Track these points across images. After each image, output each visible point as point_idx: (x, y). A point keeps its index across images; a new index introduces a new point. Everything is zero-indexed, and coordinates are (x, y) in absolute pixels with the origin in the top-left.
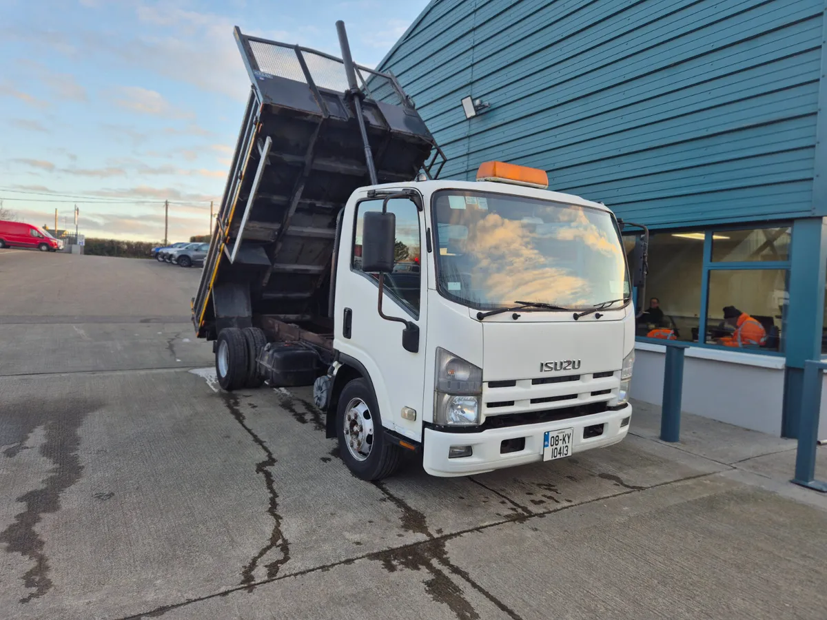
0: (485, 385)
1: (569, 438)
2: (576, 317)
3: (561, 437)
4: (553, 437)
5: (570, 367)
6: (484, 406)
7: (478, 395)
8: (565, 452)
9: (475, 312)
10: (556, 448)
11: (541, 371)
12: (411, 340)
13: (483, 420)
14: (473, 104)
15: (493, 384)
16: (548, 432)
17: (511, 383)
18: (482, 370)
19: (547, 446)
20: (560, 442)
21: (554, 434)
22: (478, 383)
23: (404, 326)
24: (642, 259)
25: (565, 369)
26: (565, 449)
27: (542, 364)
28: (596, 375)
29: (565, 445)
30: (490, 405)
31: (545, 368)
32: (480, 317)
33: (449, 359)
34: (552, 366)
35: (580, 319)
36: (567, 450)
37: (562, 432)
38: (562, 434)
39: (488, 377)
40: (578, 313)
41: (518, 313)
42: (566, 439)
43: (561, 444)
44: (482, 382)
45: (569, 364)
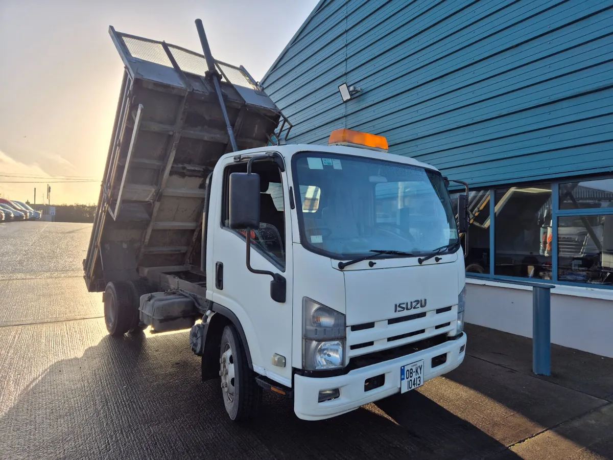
0: (348, 329)
1: (421, 369)
2: (420, 261)
3: (414, 370)
4: (408, 370)
5: (419, 305)
6: (348, 348)
7: (343, 339)
8: (418, 382)
9: (336, 262)
10: (411, 380)
11: (396, 311)
12: (279, 291)
13: (347, 362)
14: (348, 90)
15: (355, 328)
16: (404, 366)
17: (371, 325)
18: (344, 316)
19: (404, 379)
20: (414, 374)
21: (409, 367)
22: (343, 328)
23: (271, 278)
24: (465, 210)
25: (415, 308)
26: (418, 380)
27: (396, 305)
28: (439, 311)
29: (417, 376)
30: (353, 347)
31: (398, 309)
32: (341, 267)
33: (316, 306)
34: (404, 306)
35: (424, 263)
36: (420, 381)
37: (415, 365)
38: (415, 367)
39: (350, 321)
40: (422, 258)
41: (373, 261)
42: (419, 370)
43: (414, 376)
44: (346, 326)
45: (417, 304)
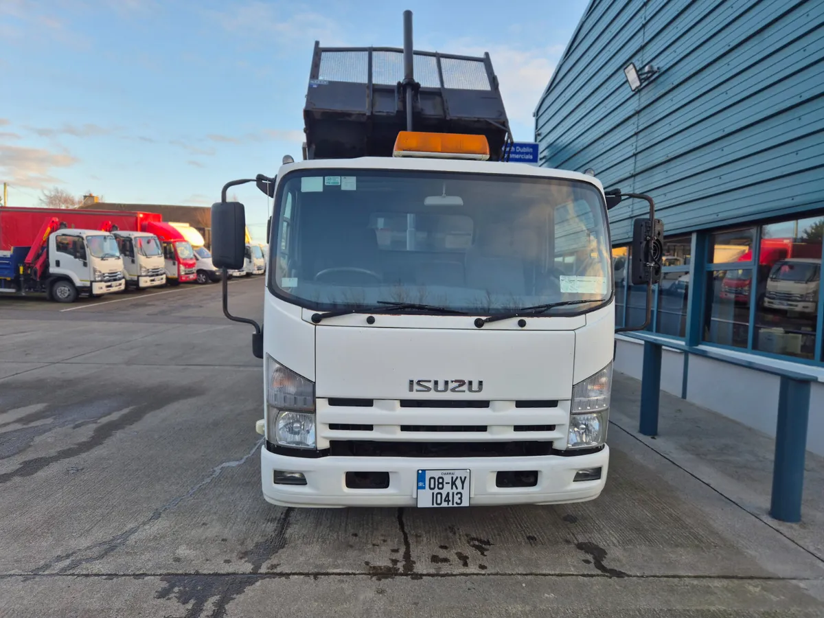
0: (321, 402)
1: (463, 483)
2: (479, 324)
3: (448, 479)
4: (434, 478)
5: (465, 388)
6: (323, 427)
7: (311, 412)
8: (457, 499)
9: (309, 313)
10: (440, 493)
11: (411, 390)
15: (334, 402)
16: (424, 471)
17: (368, 403)
18: (314, 383)
19: (423, 488)
20: (448, 486)
21: (437, 475)
22: (310, 398)
25: (453, 390)
26: (457, 497)
27: (411, 382)
28: (520, 404)
29: (455, 491)
30: (333, 427)
31: (416, 387)
32: (316, 320)
33: (275, 367)
34: (431, 385)
36: (460, 499)
37: (450, 473)
38: (451, 476)
39: (325, 392)
40: (484, 318)
41: (376, 316)
42: (458, 483)
43: (447, 488)
44: (314, 398)
45: (460, 386)
